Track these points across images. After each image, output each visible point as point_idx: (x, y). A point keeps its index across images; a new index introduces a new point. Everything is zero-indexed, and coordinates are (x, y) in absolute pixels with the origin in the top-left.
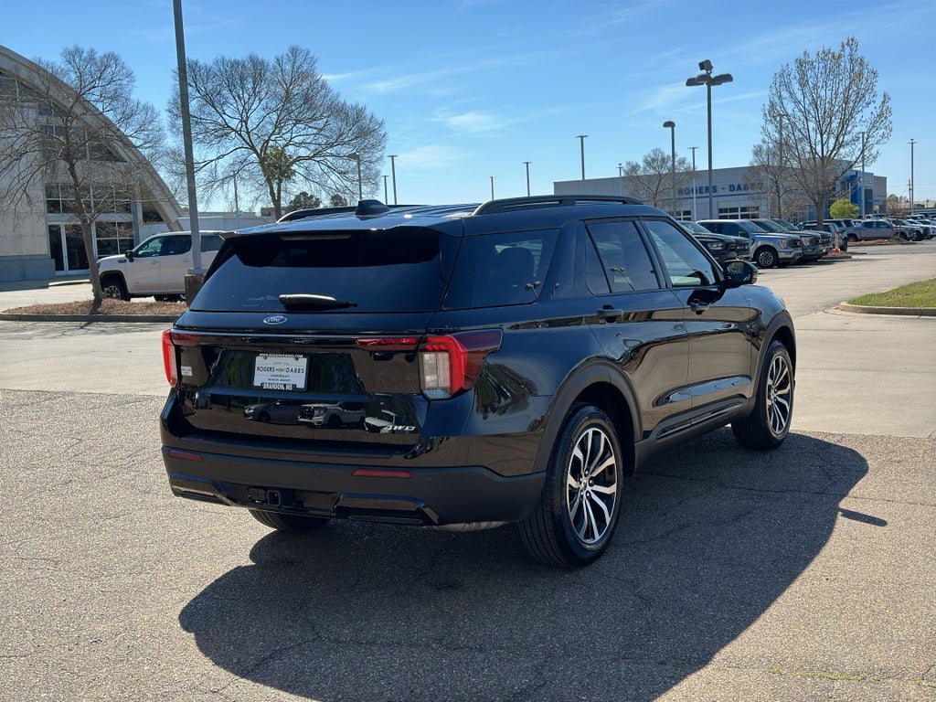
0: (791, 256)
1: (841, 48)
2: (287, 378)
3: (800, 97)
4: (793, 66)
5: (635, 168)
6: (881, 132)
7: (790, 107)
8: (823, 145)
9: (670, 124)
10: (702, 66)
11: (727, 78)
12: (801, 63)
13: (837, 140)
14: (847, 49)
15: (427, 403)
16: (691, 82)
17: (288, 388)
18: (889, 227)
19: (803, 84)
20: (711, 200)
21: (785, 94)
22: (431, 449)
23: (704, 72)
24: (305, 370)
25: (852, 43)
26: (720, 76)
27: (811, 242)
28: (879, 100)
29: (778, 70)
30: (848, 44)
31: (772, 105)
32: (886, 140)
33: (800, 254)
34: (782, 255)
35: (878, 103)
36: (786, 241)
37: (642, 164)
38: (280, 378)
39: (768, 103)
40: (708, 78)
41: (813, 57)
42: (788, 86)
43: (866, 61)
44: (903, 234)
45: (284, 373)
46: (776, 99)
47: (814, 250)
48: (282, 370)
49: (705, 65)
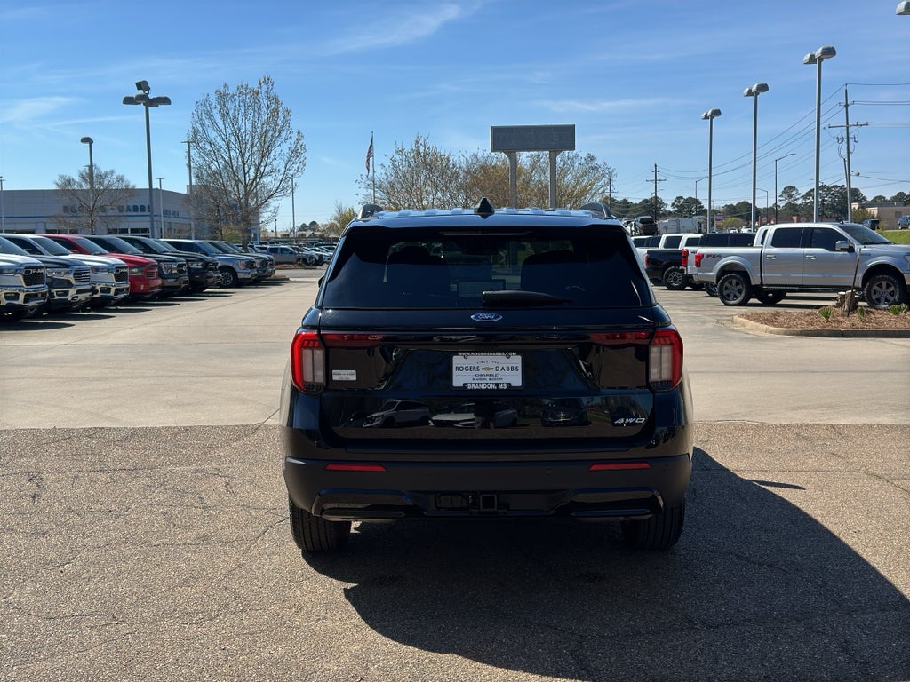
0: (249, 276)
1: (258, 85)
2: (500, 377)
3: (222, 127)
4: (213, 98)
5: (69, 182)
6: (295, 166)
7: (212, 134)
8: (245, 174)
9: (87, 140)
10: (140, 85)
11: (165, 101)
12: (222, 96)
13: (257, 170)
14: (264, 87)
15: (652, 395)
16: (128, 101)
17: (500, 387)
18: (292, 253)
19: (224, 116)
20: (152, 218)
21: (208, 122)
22: (656, 445)
23: (141, 92)
24: (520, 368)
25: (267, 81)
26: (159, 98)
27: (262, 264)
28: (295, 136)
29: (200, 99)
30: (264, 82)
31: (195, 132)
32: (300, 174)
33: (256, 275)
34: (241, 276)
35: (294, 139)
36: (243, 262)
37: (77, 178)
38: (488, 378)
39: (191, 129)
40: (144, 98)
41: (233, 90)
42: (210, 116)
43: (280, 99)
44: (304, 260)
45: (494, 372)
46: (198, 125)
47: (264, 271)
48: (489, 369)
49: (142, 85)
